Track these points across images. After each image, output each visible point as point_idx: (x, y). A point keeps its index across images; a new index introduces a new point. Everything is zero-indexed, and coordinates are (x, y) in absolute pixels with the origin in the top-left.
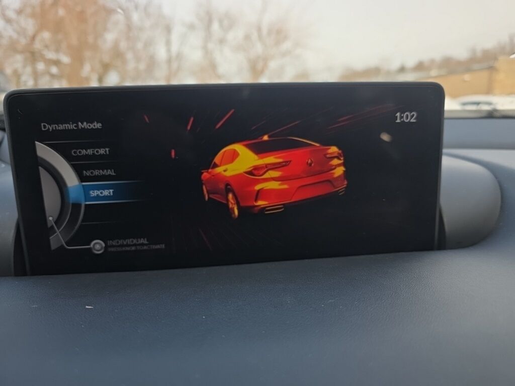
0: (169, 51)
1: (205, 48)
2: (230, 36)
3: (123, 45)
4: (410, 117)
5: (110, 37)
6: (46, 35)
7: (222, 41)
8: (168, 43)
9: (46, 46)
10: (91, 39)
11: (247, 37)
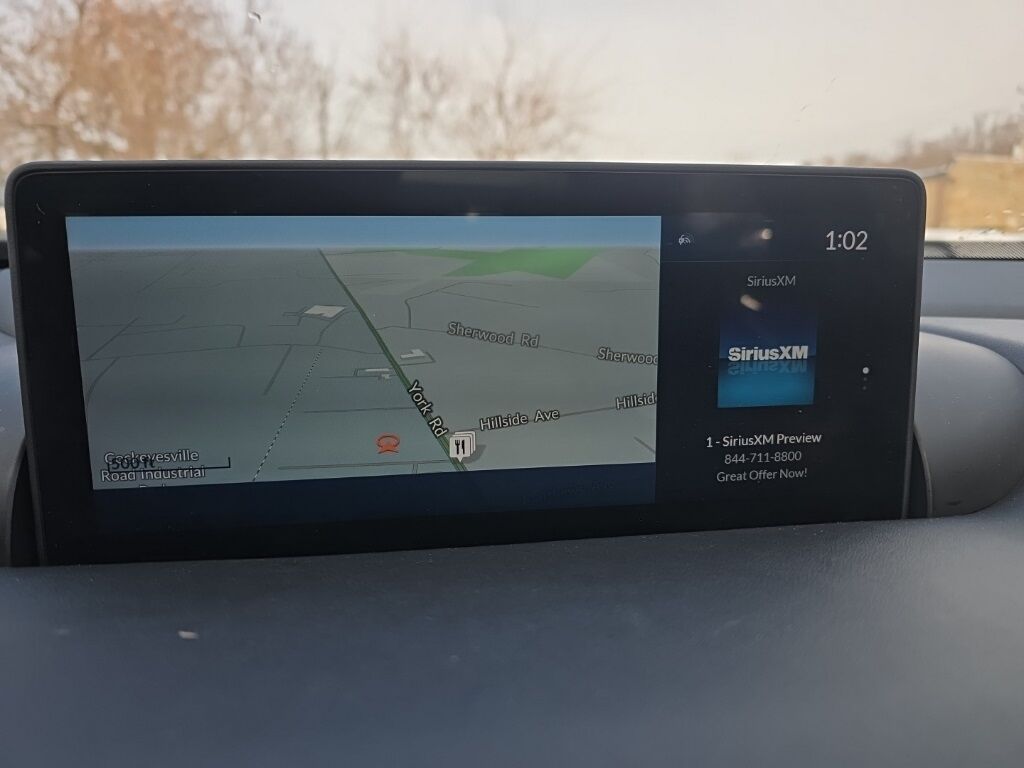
0: (323, 131)
1: (394, 127)
2: (443, 107)
3: (234, 119)
4: (855, 241)
5: (208, 103)
6: (83, 96)
7: (427, 116)
8: (323, 116)
9: (81, 118)
10: (170, 106)
11: (476, 110)
